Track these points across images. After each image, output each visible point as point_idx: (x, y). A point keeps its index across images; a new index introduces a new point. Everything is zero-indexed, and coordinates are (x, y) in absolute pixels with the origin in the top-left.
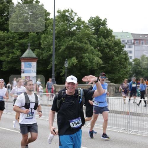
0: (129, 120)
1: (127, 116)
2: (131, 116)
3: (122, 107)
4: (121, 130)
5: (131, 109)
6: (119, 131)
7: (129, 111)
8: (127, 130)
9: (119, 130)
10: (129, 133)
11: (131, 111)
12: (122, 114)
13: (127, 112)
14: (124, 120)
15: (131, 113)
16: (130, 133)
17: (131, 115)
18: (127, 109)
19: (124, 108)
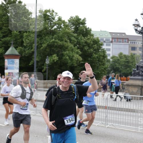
0: (107, 114)
1: (105, 110)
2: (109, 111)
4: (99, 123)
5: (109, 104)
6: (97, 125)
7: (107, 106)
8: (105, 123)
9: (97, 124)
10: (107, 126)
11: (109, 106)
12: (100, 108)
13: (105, 107)
14: (103, 114)
15: (109, 107)
16: (108, 126)
17: (109, 109)
18: (105, 104)
19: (102, 103)
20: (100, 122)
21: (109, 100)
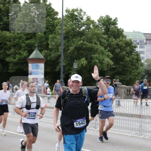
0: (141, 123)
1: (139, 119)
2: (143, 120)
3: (134, 110)
4: (133, 134)
5: (143, 112)
6: (130, 135)
7: (141, 114)
8: (139, 134)
10: (142, 137)
11: (143, 114)
12: (134, 117)
13: (139, 115)
14: (136, 123)
15: (143, 116)
17: (143, 118)
18: (139, 112)
19: (136, 111)
20: (134, 132)
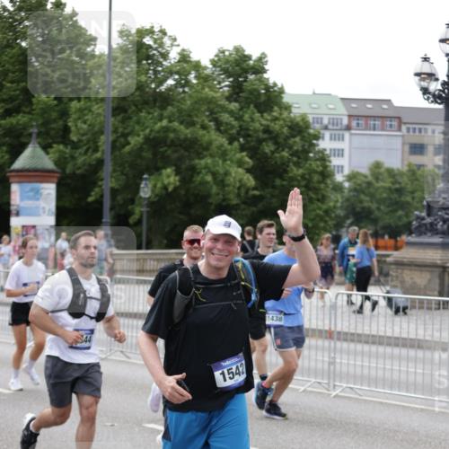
0: (332, 355)
1: (327, 343)
2: (339, 344)
3: (314, 317)
4: (309, 384)
5: (339, 322)
6: (302, 389)
7: (333, 329)
8: (328, 384)
9: (303, 386)
10: (334, 394)
11: (339, 329)
12: (313, 336)
13: (326, 331)
14: (320, 353)
15: (339, 333)
16: (337, 392)
17: (339, 339)
18: (327, 322)
19: (317, 319)
20: (314, 380)
21: (339, 311)
